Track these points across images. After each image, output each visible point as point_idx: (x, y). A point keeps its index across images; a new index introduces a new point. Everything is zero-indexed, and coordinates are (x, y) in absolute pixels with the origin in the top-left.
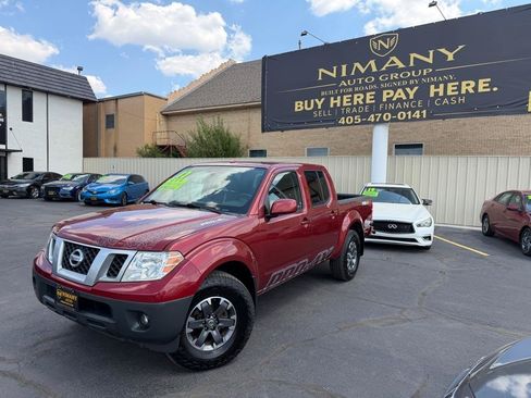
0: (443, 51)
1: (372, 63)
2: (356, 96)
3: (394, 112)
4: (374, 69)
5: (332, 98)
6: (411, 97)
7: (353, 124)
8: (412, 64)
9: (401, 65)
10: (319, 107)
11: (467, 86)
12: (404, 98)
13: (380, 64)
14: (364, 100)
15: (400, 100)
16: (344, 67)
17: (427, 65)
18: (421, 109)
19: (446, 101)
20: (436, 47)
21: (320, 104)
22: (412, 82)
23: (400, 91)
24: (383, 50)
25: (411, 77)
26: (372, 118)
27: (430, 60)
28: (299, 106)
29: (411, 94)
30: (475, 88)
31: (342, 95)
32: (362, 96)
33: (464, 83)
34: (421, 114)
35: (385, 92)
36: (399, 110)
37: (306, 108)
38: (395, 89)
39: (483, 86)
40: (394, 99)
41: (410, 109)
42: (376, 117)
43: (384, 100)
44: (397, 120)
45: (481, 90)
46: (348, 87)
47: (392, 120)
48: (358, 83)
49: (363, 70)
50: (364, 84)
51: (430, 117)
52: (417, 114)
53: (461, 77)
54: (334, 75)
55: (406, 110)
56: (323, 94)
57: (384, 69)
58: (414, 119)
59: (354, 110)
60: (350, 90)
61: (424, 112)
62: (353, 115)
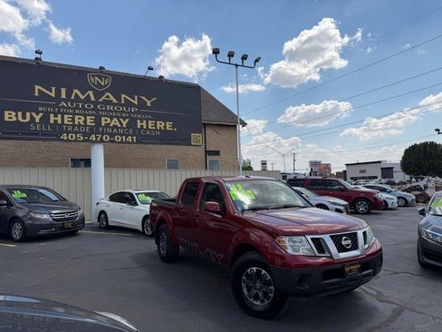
0: (143, 98)
1: (91, 93)
2: (76, 117)
3: (112, 135)
4: (93, 99)
5: (52, 115)
6: (124, 126)
7: (76, 141)
8: (123, 102)
9: (115, 101)
10: (37, 121)
11: (160, 125)
12: (119, 125)
13: (98, 95)
14: (85, 121)
15: (115, 126)
16: (63, 90)
17: (133, 105)
18: (132, 136)
19: (148, 132)
20: (139, 95)
21: (37, 118)
22: (124, 115)
23: (115, 119)
24: (99, 85)
25: (123, 111)
26: (93, 137)
27: (136, 102)
28: (9, 116)
29: (125, 123)
30: (165, 127)
31: (63, 114)
32: (83, 118)
33: (158, 123)
34: (133, 140)
35: (103, 119)
36: (116, 134)
37: (20, 119)
38: (112, 118)
39: (169, 126)
40: (111, 125)
41: (124, 134)
42: (97, 137)
43: (103, 124)
44: (114, 141)
45: (168, 129)
46: (68, 108)
47: (111, 141)
48: (78, 107)
49: (82, 97)
50: (83, 108)
51: (139, 142)
52: (129, 139)
53: (156, 118)
54: (53, 95)
55: (121, 135)
56: (40, 109)
57: (101, 100)
58: (128, 142)
59: (76, 129)
60: (71, 111)
61: (134, 138)
62: (76, 133)
